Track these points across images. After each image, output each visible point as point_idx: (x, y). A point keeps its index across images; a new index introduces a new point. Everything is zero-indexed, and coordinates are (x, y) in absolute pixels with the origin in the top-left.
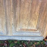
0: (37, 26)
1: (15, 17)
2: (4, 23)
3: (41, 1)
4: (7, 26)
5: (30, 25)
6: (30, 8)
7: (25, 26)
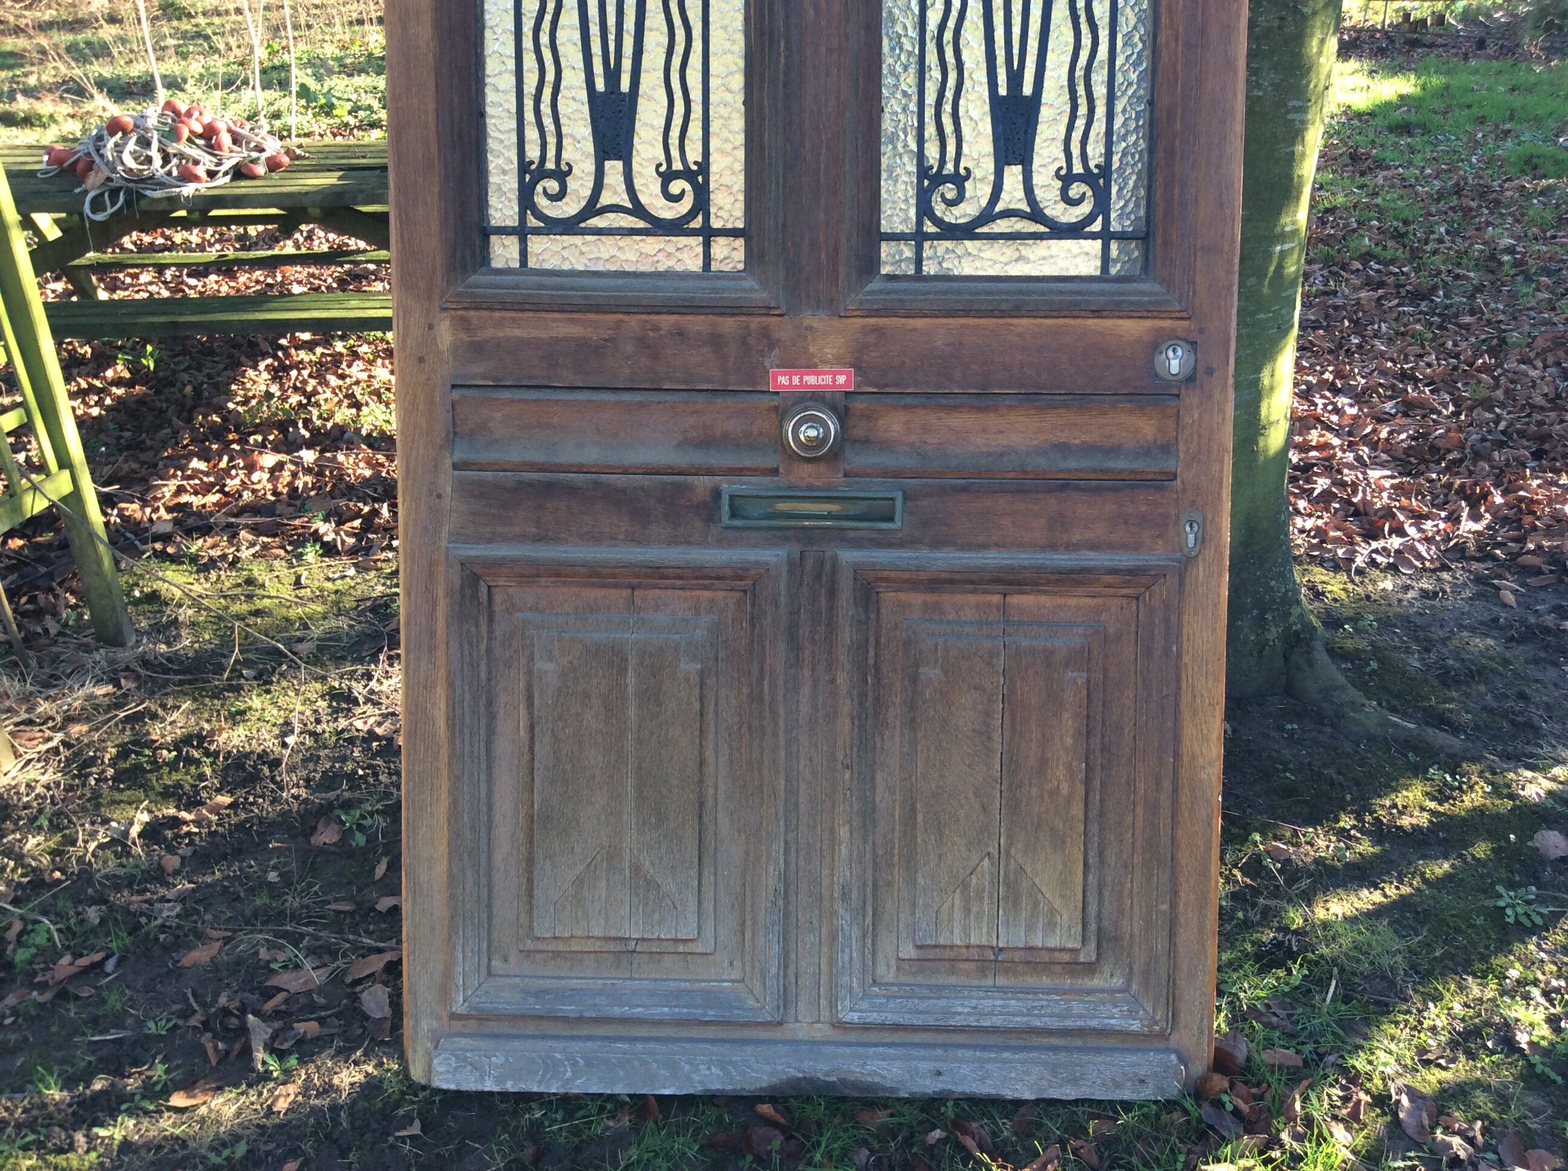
0: (1093, 909)
1: (867, 817)
2: (770, 880)
3: (1081, 678)
4: (787, 915)
5: (1016, 904)
6: (997, 736)
7: (967, 910)
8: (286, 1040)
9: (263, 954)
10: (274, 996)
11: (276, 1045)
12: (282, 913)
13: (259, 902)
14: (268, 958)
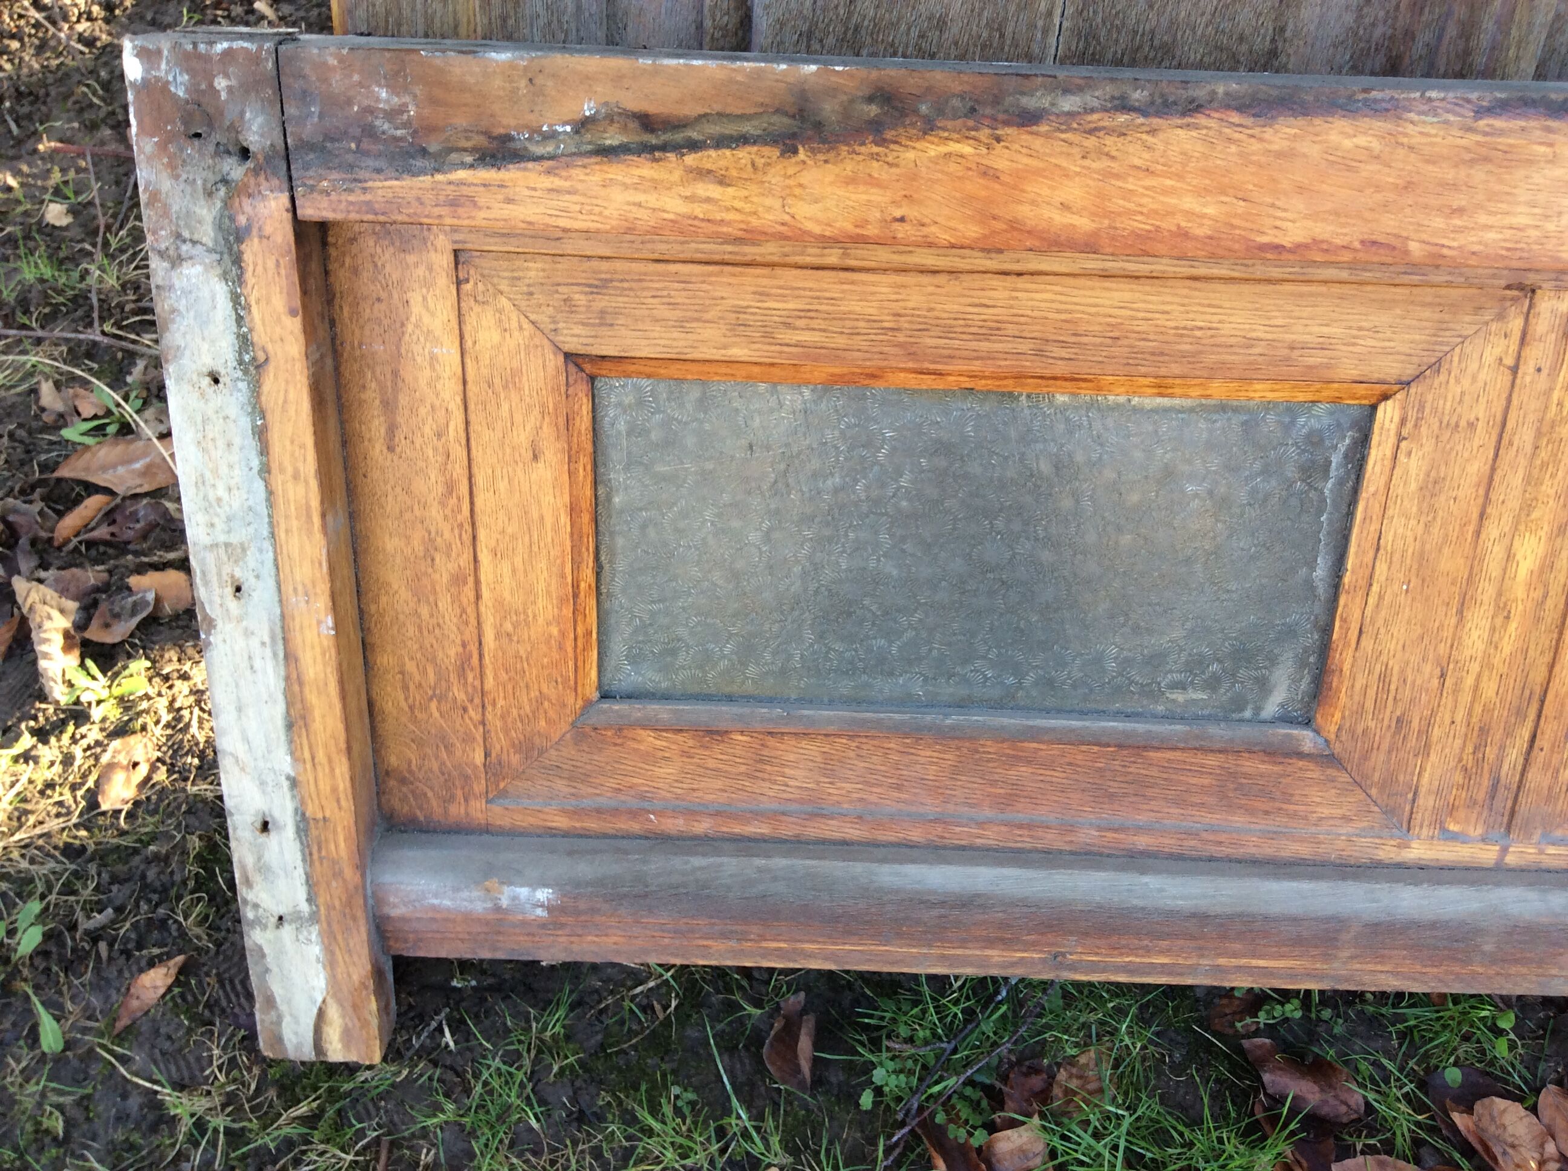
8: (117, 616)
9: (48, 395)
10: (77, 501)
11: (95, 633)
12: (80, 299)
13: (29, 275)
14: (60, 407)
